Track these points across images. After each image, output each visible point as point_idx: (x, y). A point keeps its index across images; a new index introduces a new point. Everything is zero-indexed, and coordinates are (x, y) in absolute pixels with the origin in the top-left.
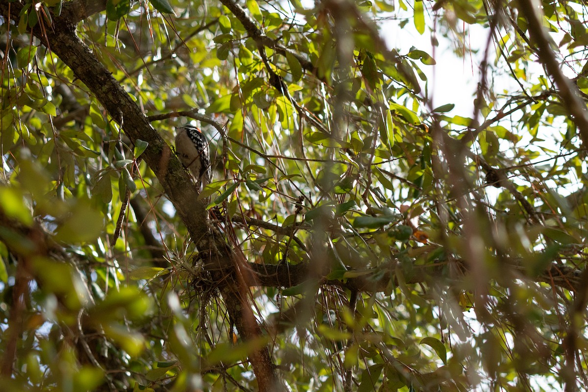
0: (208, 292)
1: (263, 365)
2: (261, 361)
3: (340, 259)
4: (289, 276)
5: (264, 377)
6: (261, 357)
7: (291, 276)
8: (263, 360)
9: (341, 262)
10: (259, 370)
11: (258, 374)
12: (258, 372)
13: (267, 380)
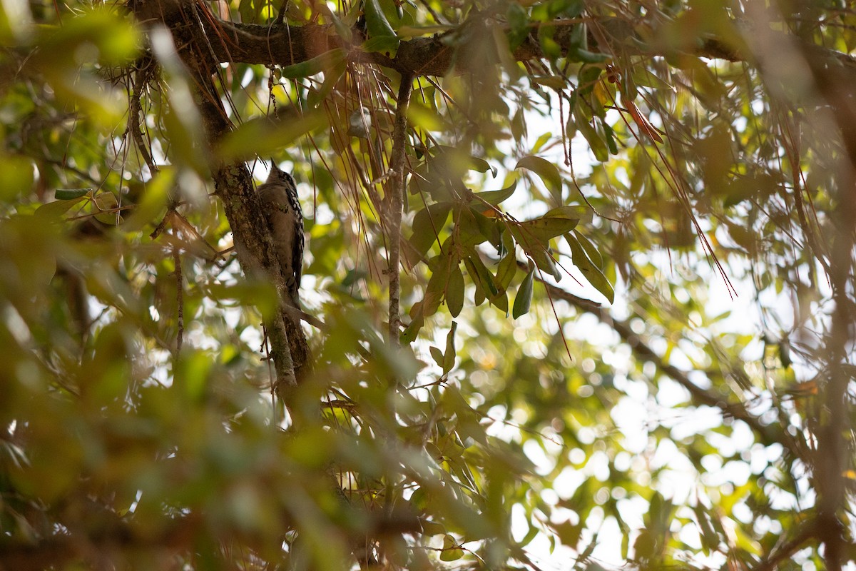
0: (145, 71)
1: (243, 202)
2: (238, 194)
3: (383, 16)
4: (291, 46)
5: (243, 222)
6: (238, 188)
7: (293, 45)
8: (241, 192)
9: (386, 21)
10: (235, 209)
11: (233, 216)
12: (232, 212)
13: (250, 228)
